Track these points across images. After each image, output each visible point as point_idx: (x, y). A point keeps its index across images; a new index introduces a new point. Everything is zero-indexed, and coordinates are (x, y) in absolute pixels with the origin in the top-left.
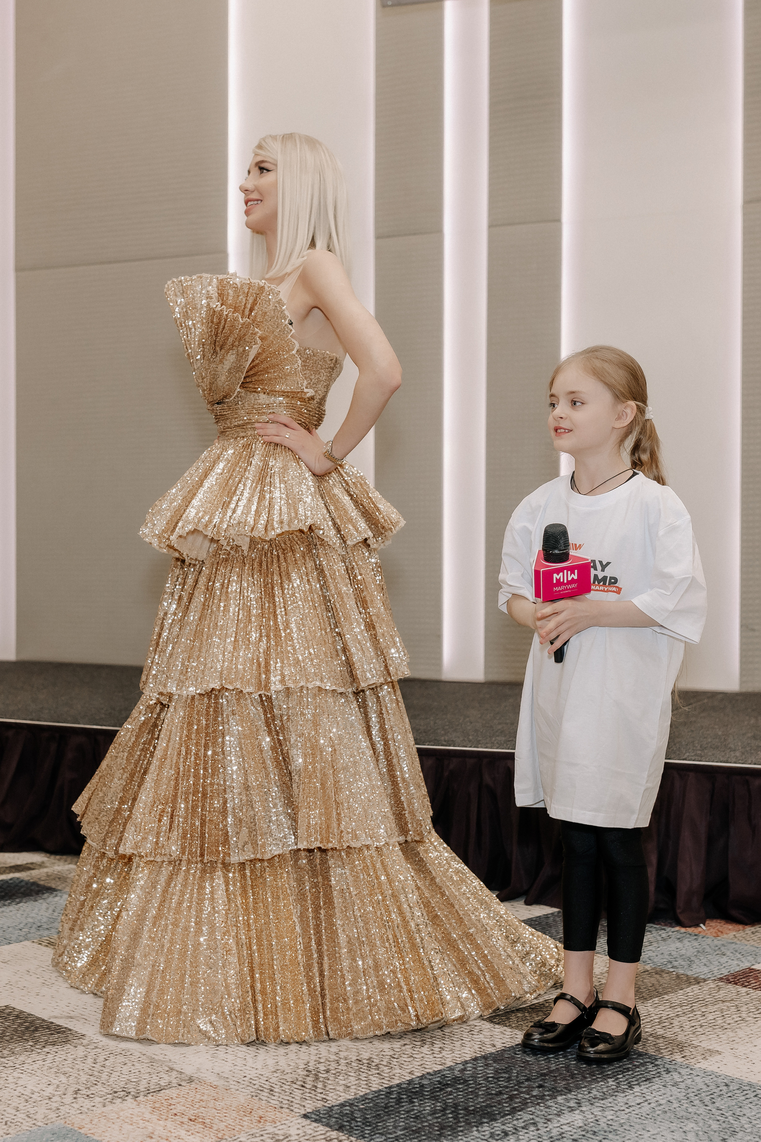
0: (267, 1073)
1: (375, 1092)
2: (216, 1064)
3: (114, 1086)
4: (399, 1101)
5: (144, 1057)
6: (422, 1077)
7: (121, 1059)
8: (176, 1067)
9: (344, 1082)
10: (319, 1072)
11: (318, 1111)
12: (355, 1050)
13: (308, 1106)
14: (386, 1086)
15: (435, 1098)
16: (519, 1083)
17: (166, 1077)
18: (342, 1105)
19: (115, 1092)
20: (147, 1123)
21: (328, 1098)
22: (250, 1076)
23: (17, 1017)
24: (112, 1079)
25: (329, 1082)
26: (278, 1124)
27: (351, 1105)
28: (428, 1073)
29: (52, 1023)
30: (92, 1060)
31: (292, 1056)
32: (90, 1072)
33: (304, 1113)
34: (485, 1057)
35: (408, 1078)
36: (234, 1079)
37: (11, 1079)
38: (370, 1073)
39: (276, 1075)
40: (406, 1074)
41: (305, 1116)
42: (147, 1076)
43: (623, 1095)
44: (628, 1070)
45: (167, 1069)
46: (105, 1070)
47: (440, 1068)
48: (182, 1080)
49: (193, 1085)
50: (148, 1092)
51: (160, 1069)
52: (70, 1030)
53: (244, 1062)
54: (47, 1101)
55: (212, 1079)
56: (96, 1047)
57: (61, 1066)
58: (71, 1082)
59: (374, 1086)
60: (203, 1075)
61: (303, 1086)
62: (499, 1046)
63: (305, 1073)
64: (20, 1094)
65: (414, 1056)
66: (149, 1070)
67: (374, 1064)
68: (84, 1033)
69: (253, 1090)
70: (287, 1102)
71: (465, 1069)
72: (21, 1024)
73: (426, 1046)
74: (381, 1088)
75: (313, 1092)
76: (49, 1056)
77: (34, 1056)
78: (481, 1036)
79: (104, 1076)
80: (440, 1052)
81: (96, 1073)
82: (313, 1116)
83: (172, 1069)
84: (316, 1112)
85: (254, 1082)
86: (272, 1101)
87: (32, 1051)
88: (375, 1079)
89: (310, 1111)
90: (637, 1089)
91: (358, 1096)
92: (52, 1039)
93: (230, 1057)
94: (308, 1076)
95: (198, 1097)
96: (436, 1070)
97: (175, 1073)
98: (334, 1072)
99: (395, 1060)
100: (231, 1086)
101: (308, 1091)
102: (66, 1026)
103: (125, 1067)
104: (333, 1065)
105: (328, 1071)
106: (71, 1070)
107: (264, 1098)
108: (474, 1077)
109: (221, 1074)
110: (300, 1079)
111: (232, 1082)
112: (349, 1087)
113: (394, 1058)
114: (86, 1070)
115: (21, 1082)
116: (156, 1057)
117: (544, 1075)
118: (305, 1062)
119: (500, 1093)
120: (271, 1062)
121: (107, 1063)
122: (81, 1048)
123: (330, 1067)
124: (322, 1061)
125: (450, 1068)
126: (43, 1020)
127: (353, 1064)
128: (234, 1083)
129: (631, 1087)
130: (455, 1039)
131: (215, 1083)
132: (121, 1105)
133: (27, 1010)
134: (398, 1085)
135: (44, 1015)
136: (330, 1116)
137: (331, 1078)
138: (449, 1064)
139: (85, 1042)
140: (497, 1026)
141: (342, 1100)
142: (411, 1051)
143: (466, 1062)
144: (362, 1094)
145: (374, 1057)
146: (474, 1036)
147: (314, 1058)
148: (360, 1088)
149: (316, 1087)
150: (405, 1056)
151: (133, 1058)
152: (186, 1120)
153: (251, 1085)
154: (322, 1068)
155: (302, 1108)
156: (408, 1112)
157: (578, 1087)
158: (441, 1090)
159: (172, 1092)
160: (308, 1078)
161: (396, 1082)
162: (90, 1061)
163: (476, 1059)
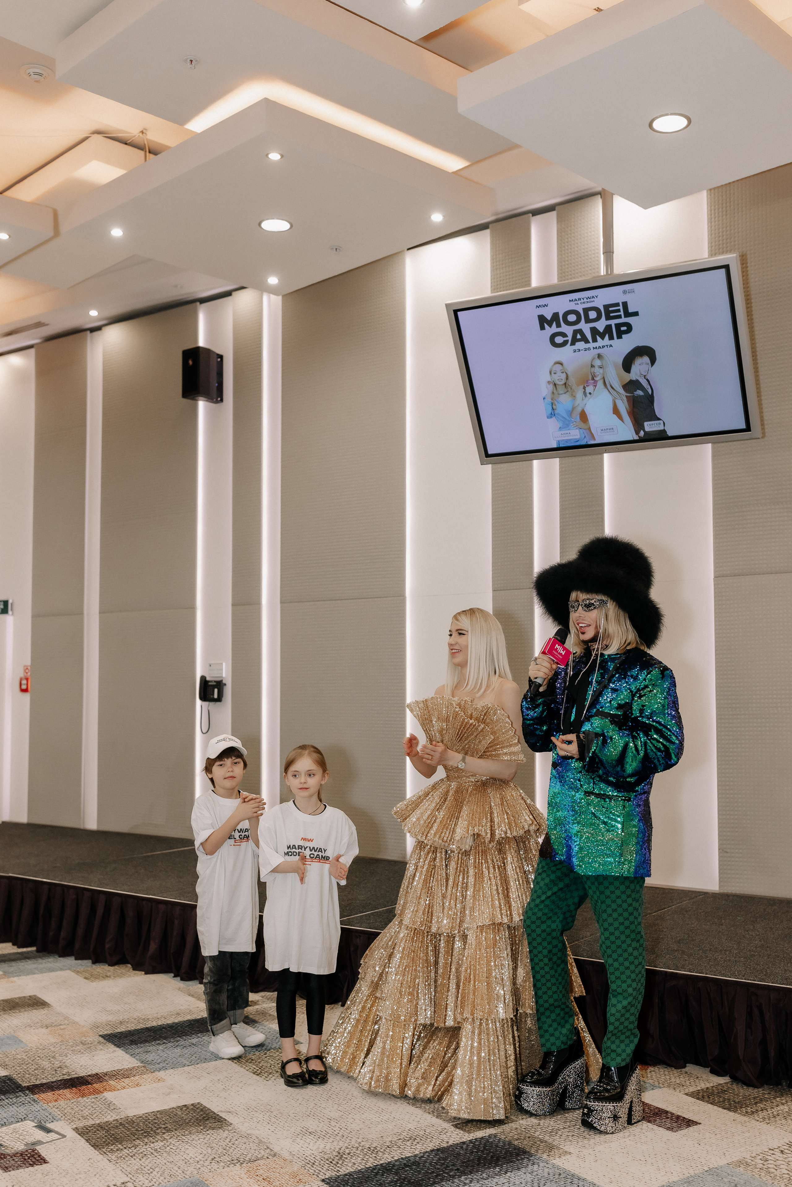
0: (316, 1153)
1: (367, 1168)
2: (293, 1146)
3: (234, 1156)
4: (377, 1174)
5: (257, 1139)
6: (396, 1161)
7: (245, 1140)
8: (271, 1147)
9: (353, 1161)
10: (344, 1154)
11: (331, 1178)
12: (371, 1141)
13: (328, 1174)
14: (375, 1164)
15: (396, 1174)
16: (447, 1166)
17: (262, 1152)
18: (346, 1175)
19: (233, 1160)
20: (241, 1180)
21: (340, 1170)
22: (306, 1155)
23: (202, 1110)
24: (235, 1152)
25: (346, 1160)
26: (307, 1184)
27: (351, 1175)
28: (402, 1158)
29: (218, 1115)
30: (229, 1140)
31: (335, 1143)
32: (225, 1147)
33: (323, 1178)
34: (438, 1150)
35: (389, 1160)
36: (298, 1156)
37: (183, 1150)
38: (371, 1156)
39: (321, 1154)
40: (389, 1158)
41: (323, 1181)
42: (253, 1151)
43: (498, 1177)
44: (512, 1162)
45: (266, 1147)
46: (233, 1146)
47: (410, 1155)
48: (270, 1155)
49: (275, 1158)
50: (250, 1161)
51: (262, 1147)
52: (226, 1120)
53: (307, 1146)
54: (196, 1164)
55: (286, 1155)
56: (235, 1132)
57: (212, 1143)
58: (213, 1153)
59: (369, 1164)
60: (282, 1152)
61: (331, 1162)
62: (451, 1143)
63: (337, 1154)
64: (184, 1159)
65: (401, 1147)
66: (256, 1148)
67: (376, 1151)
68: (232, 1122)
69: (304, 1163)
70: (318, 1171)
71: (422, 1157)
72: (202, 1115)
73: (411, 1141)
74: (371, 1165)
75: (335, 1166)
76: (209, 1136)
77: (201, 1136)
78: (445, 1136)
79: (231, 1150)
80: (416, 1145)
81: (228, 1148)
82: (327, 1181)
83: (268, 1148)
84: (330, 1179)
85: (307, 1158)
86: (311, 1171)
87: (201, 1132)
88: (372, 1160)
89: (327, 1177)
90: (509, 1174)
91: (357, 1170)
92: (214, 1125)
93: (302, 1142)
94: (337, 1156)
95: (274, 1165)
96: (407, 1156)
97: (269, 1150)
98: (352, 1154)
99: (389, 1149)
100: (294, 1160)
101: (332, 1165)
102: (224, 1117)
103: (244, 1145)
104: (354, 1150)
105: (349, 1154)
106: (216, 1145)
107: (307, 1168)
108: (425, 1162)
109: (292, 1152)
110: (332, 1158)
111: (295, 1158)
112: (355, 1164)
113: (389, 1147)
114: (224, 1146)
115: (187, 1152)
116: (263, 1140)
117: (464, 1162)
118: (340, 1147)
119: (433, 1172)
120: (322, 1146)
121: (236, 1142)
122: (227, 1132)
123: (352, 1152)
124: (349, 1147)
125: (416, 1156)
126: (214, 1113)
127: (365, 1150)
128: (297, 1158)
129: (506, 1173)
130: (429, 1137)
131: (286, 1158)
132: (232, 1168)
133: (208, 1106)
134: (381, 1165)
135: (215, 1110)
136: (336, 1181)
137: (349, 1158)
138: (417, 1152)
139: (230, 1128)
140: (457, 1130)
141: (347, 1171)
142: (401, 1143)
143: (427, 1152)
144: (359, 1168)
145: (379, 1146)
146: (441, 1136)
147: (346, 1145)
148: (360, 1165)
149: (338, 1163)
150: (396, 1146)
151: (251, 1140)
152: (261, 1179)
153: (305, 1160)
154: (347, 1151)
155: (324, 1175)
156: (377, 1181)
157: (477, 1171)
158: (403, 1168)
159: (261, 1162)
160: (338, 1158)
161: (382, 1162)
162: (228, 1140)
163: (432, 1151)
